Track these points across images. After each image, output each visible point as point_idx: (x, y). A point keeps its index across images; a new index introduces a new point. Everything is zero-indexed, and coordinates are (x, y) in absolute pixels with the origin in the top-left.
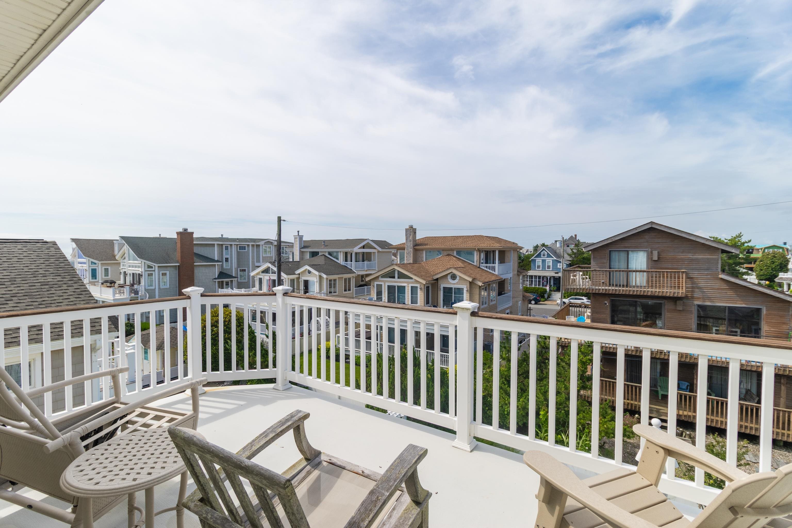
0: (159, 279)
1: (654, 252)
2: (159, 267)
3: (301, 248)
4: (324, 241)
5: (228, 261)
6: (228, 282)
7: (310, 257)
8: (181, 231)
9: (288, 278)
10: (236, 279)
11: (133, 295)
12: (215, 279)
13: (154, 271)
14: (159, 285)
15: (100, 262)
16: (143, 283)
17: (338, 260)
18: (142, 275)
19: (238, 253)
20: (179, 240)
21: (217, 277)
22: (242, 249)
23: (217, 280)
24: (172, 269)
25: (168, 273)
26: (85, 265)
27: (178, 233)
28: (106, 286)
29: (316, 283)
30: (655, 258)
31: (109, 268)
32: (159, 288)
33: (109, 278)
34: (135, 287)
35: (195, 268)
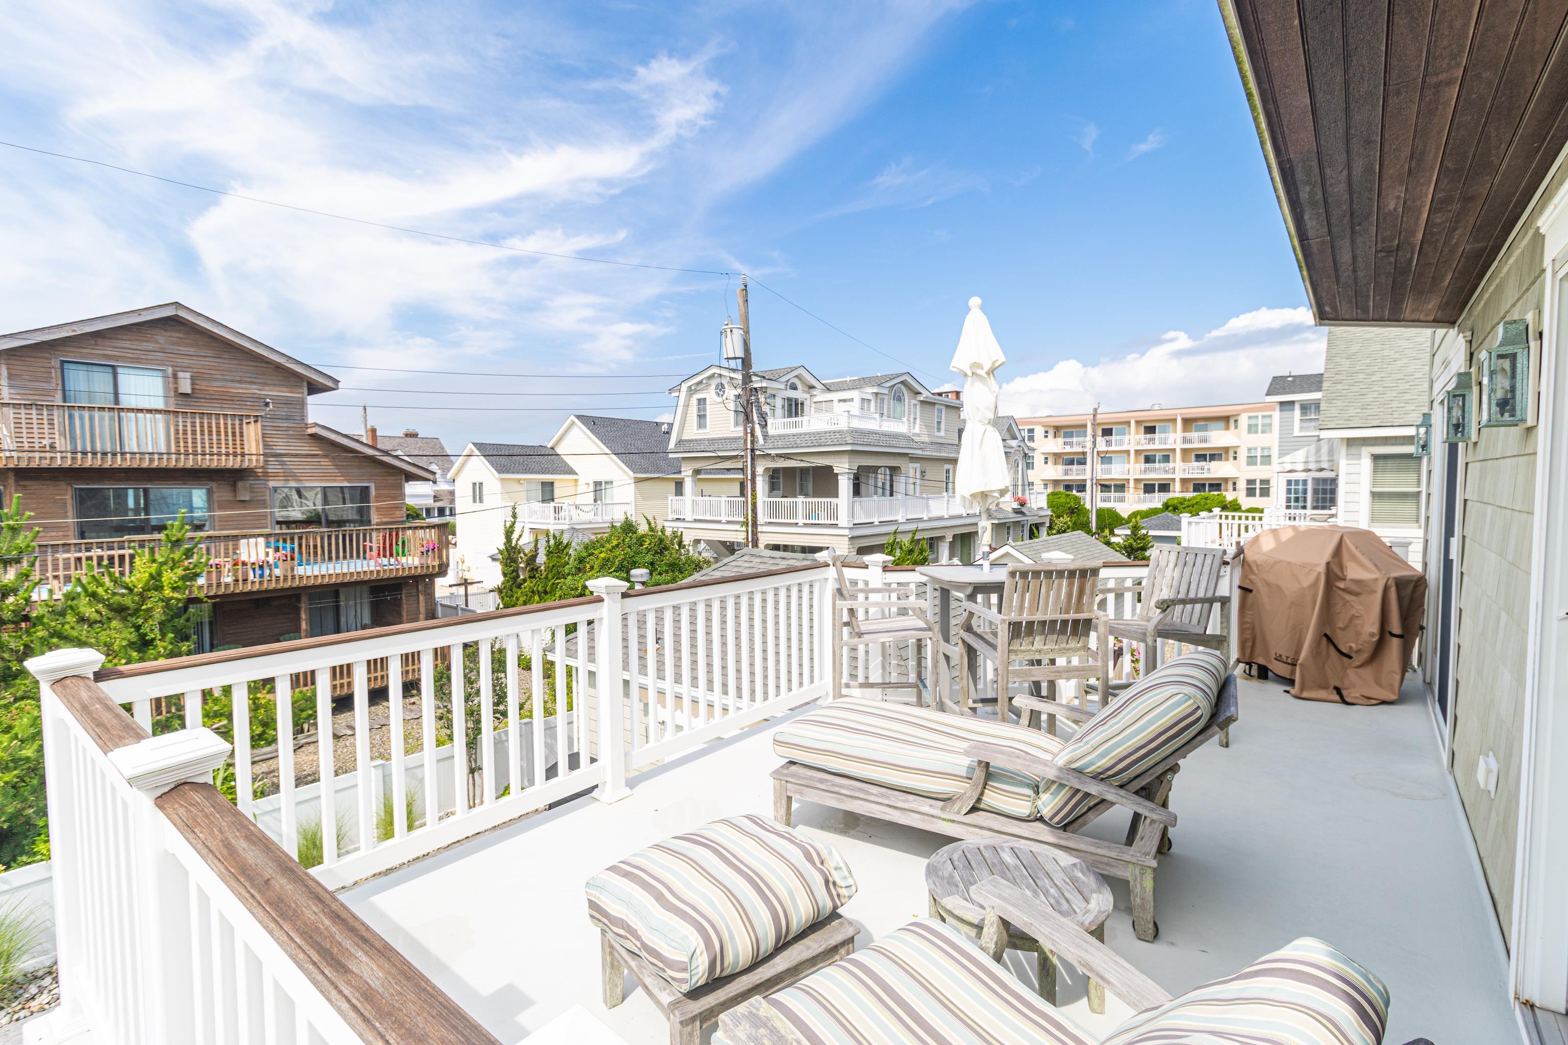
1: (181, 374)
30: (185, 387)
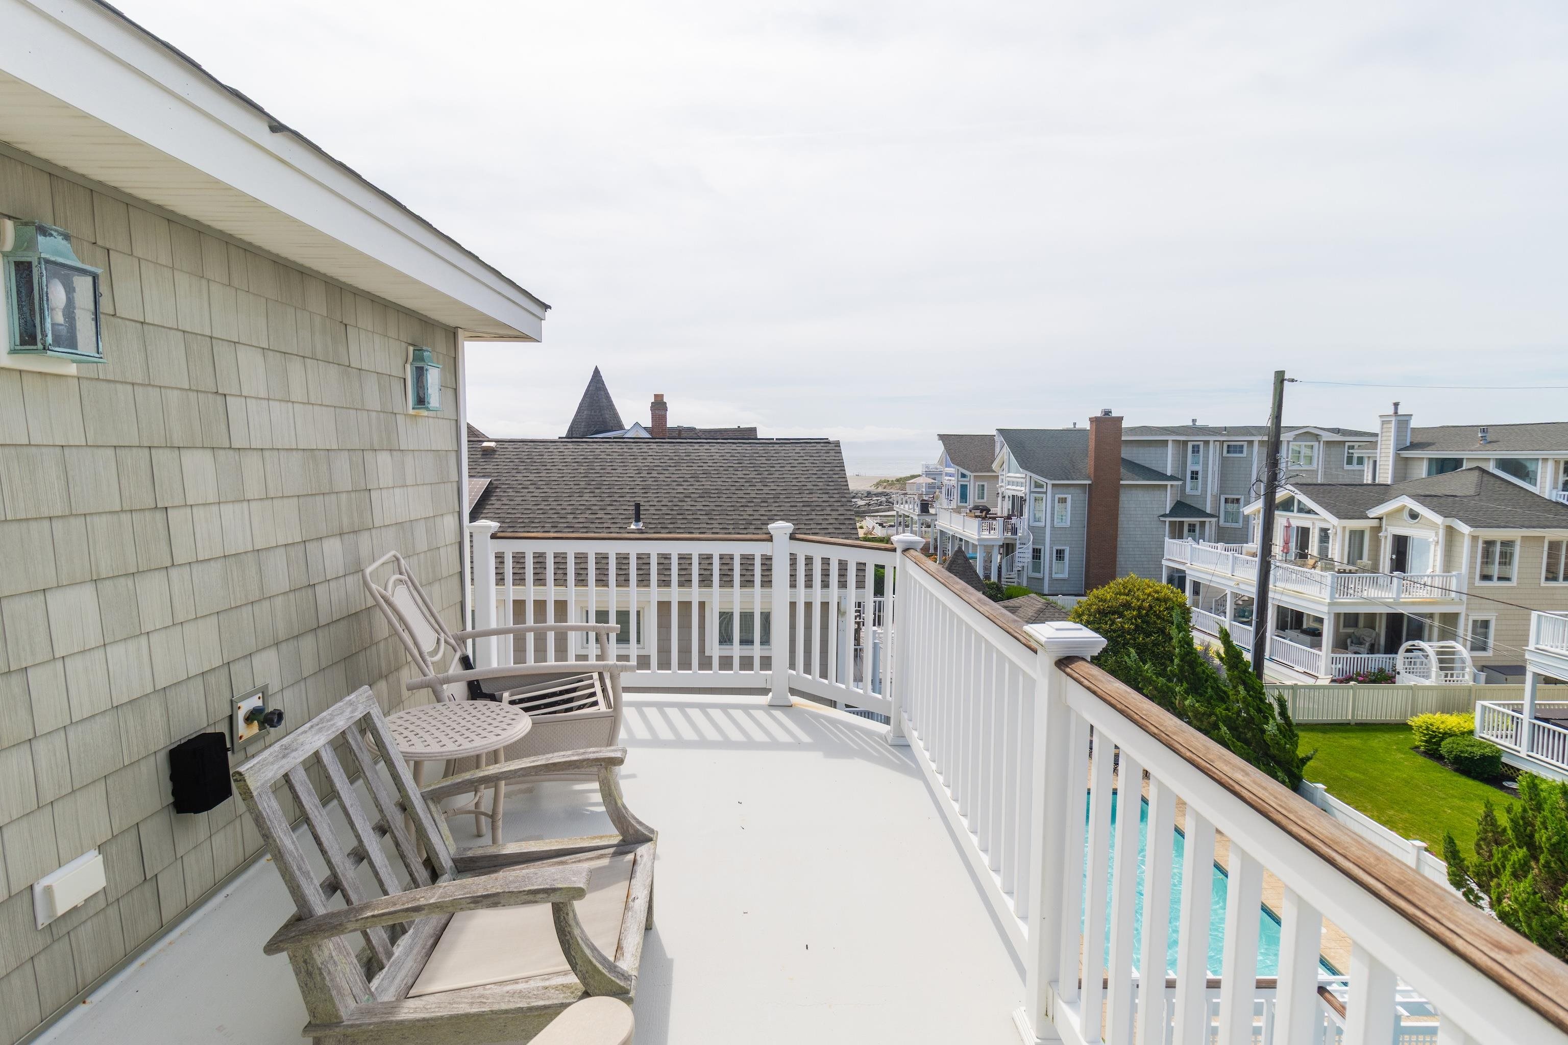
0: (1053, 508)
2: (1053, 485)
3: (1400, 448)
4: (1484, 429)
5: (1197, 479)
6: (1194, 525)
7: (1429, 473)
8: (1099, 414)
9: (1344, 528)
10: (1214, 520)
11: (1010, 534)
12: (1164, 516)
13: (1046, 493)
14: (1052, 520)
15: (973, 474)
16: (1026, 515)
17: (1535, 485)
18: (1025, 500)
19: (1223, 460)
20: (1094, 433)
21: (1168, 512)
22: (1235, 452)
23: (1168, 519)
24: (1078, 491)
25: (1069, 497)
26: (953, 478)
27: (1092, 420)
28: (973, 515)
29: (1432, 547)
31: (985, 484)
32: (1053, 527)
33: (984, 502)
34: (1014, 520)
35: (1122, 491)
